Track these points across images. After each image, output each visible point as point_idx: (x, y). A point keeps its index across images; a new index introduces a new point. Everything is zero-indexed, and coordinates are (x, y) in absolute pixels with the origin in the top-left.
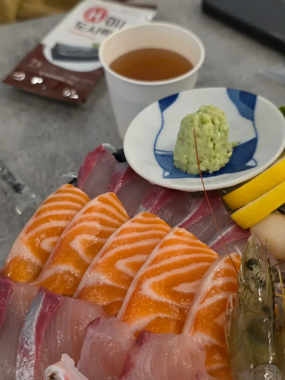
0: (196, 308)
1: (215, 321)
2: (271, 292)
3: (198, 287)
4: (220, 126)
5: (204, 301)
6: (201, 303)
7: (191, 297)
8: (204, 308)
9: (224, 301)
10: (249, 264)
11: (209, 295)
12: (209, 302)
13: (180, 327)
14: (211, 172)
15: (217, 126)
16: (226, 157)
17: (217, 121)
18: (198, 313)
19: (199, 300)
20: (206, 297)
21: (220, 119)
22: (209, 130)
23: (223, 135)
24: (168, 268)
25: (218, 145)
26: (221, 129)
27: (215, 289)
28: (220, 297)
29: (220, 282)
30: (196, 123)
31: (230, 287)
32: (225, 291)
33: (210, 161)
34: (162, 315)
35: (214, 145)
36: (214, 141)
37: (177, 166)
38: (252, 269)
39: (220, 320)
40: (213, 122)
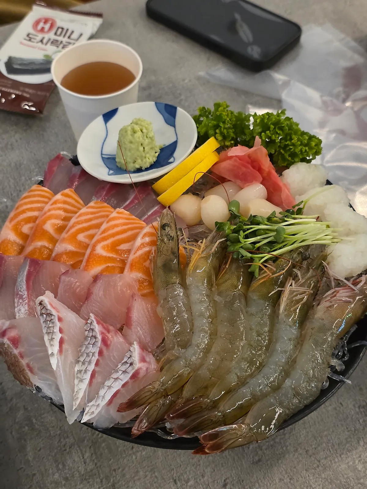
0: (132, 257)
1: (144, 264)
2: (176, 242)
3: (133, 245)
4: (147, 134)
5: (136, 252)
6: (134, 254)
7: (129, 251)
8: (137, 257)
9: (149, 252)
10: (163, 227)
11: (139, 248)
12: (140, 253)
13: (122, 271)
14: (143, 168)
15: (145, 134)
16: (154, 156)
17: (144, 131)
18: (133, 260)
19: (133, 252)
20: (137, 250)
21: (146, 129)
22: (139, 138)
23: (150, 140)
24: (113, 235)
25: (146, 148)
26: (148, 136)
27: (143, 245)
28: (147, 249)
29: (147, 239)
30: (129, 133)
31: (153, 243)
32: (150, 245)
33: (142, 160)
34: (110, 265)
35: (144, 148)
36: (144, 146)
37: (119, 165)
38: (165, 230)
39: (147, 264)
40: (142, 131)
